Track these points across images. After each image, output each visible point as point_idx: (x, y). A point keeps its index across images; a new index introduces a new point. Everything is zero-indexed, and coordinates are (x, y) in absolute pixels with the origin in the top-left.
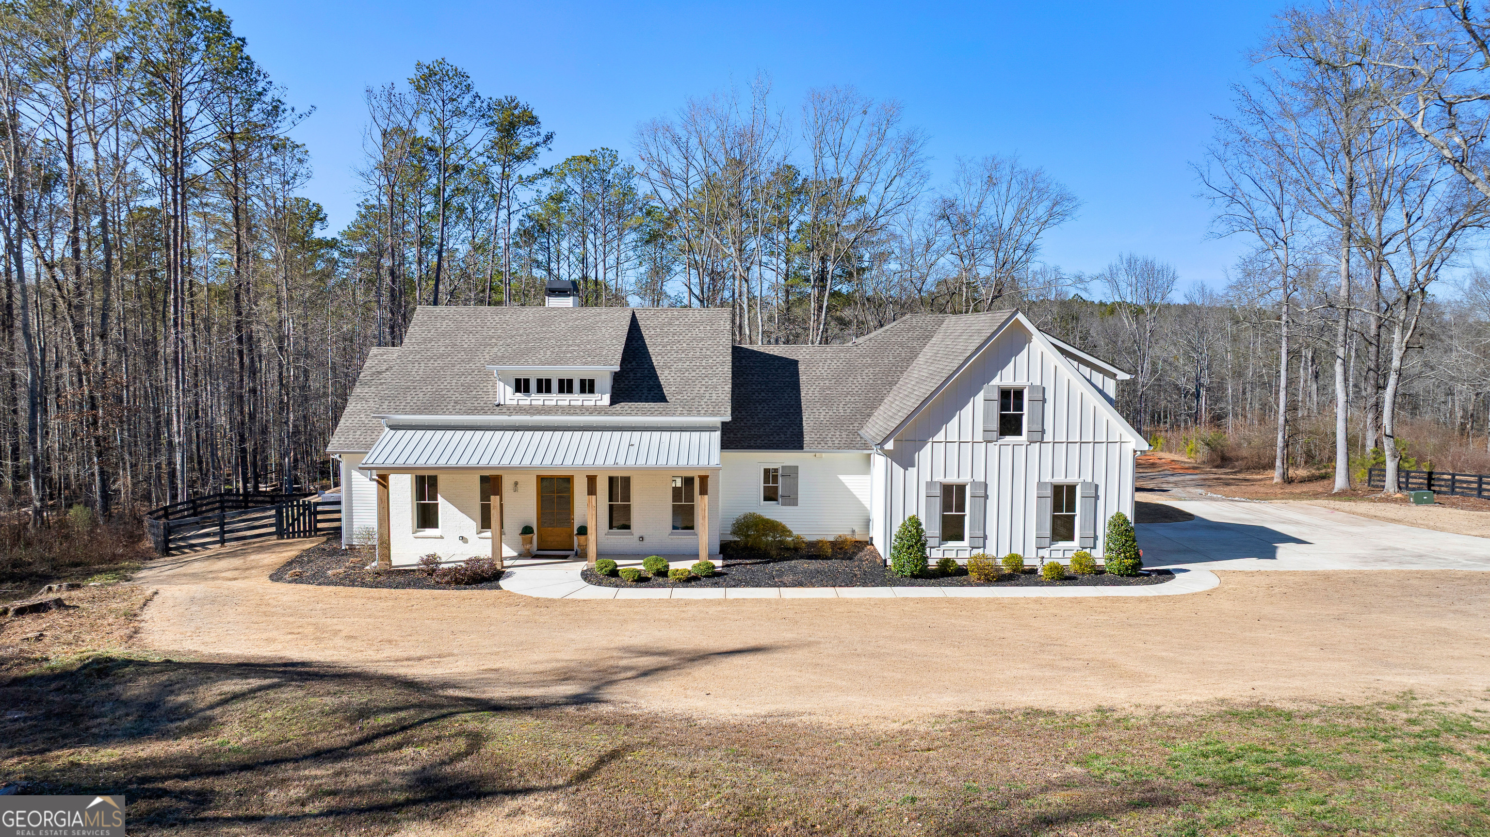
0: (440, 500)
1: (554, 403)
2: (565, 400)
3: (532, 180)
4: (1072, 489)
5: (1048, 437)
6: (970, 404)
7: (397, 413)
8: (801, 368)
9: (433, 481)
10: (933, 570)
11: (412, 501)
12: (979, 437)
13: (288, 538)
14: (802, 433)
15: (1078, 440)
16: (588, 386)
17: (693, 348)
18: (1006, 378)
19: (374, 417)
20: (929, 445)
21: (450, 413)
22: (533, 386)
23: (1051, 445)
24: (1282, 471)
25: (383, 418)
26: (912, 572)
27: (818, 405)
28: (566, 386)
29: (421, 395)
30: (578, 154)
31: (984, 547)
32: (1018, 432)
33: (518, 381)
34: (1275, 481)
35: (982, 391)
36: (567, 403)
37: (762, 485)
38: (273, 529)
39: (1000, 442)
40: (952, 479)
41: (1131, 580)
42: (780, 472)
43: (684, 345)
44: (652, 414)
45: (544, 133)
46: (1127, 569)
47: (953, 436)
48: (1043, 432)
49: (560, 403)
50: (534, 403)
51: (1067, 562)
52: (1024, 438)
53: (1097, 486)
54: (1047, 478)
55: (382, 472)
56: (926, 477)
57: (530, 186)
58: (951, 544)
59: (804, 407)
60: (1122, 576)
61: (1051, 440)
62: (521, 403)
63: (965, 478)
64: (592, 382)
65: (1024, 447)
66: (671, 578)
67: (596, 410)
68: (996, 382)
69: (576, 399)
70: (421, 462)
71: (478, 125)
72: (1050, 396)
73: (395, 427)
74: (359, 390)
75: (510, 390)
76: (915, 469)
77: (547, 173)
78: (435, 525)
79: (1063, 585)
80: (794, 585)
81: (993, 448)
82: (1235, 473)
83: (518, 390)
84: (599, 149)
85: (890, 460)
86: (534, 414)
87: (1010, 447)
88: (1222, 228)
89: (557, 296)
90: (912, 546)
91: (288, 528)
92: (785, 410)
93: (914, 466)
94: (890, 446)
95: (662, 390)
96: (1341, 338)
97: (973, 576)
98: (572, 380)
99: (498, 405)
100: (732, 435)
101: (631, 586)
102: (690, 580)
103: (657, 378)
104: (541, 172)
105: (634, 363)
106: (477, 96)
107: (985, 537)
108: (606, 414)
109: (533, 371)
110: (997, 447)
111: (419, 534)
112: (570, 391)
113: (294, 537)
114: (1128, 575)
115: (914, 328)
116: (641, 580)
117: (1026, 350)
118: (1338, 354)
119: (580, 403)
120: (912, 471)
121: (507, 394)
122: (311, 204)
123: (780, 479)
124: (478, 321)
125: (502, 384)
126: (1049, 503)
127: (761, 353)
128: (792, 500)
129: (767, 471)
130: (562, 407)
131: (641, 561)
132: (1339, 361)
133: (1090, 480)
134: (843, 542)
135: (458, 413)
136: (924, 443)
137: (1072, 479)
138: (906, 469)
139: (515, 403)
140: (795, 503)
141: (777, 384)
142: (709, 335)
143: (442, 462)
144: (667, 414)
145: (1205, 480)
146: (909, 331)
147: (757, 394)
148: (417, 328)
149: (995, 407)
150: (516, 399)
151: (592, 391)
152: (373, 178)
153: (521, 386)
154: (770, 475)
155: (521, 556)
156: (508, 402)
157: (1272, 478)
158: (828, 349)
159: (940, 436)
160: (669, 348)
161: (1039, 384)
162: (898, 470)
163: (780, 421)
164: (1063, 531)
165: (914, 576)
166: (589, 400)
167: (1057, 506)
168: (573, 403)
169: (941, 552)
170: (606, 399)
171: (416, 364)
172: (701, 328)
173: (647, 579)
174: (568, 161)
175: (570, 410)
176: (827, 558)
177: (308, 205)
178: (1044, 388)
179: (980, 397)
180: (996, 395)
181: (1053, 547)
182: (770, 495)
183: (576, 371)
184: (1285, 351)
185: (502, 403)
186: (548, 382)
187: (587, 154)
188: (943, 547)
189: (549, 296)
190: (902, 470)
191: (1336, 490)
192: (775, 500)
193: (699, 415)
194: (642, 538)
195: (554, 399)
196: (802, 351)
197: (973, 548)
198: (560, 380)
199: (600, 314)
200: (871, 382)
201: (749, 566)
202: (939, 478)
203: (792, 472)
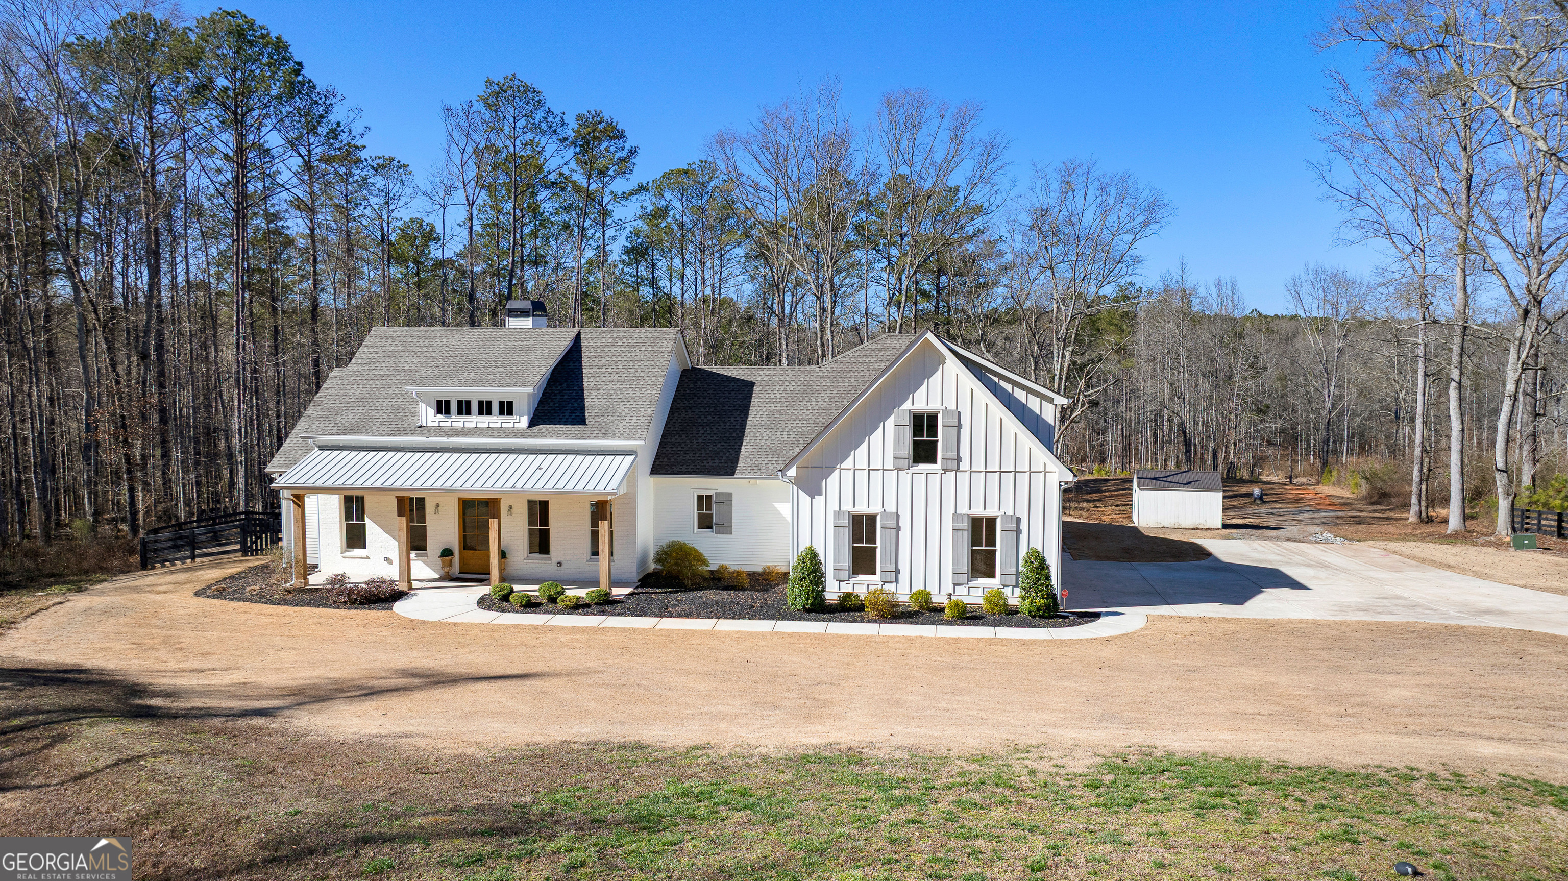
0: (367, 521)
1: (473, 425)
2: (484, 422)
3: (626, 196)
4: (991, 522)
5: (965, 465)
6: (880, 429)
7: (324, 433)
8: (756, 390)
9: (360, 500)
10: (831, 605)
11: (341, 521)
12: (889, 464)
13: (252, 555)
14: (738, 458)
15: (997, 469)
16: (507, 408)
17: (628, 370)
18: (919, 402)
19: (302, 438)
20: (837, 472)
21: (373, 434)
22: (454, 407)
23: (968, 474)
24: (1417, 508)
25: (310, 438)
26: (804, 606)
27: (763, 429)
28: (485, 408)
29: (351, 416)
30: (675, 167)
31: (897, 581)
32: (933, 460)
33: (439, 403)
34: (1410, 520)
35: (892, 416)
36: (486, 425)
37: (696, 512)
38: (238, 547)
39: (913, 470)
40: (862, 508)
41: (1042, 622)
42: (714, 499)
43: (621, 366)
44: (567, 437)
45: (628, 147)
46: (1038, 609)
47: (862, 463)
48: (959, 459)
49: (479, 425)
50: (454, 424)
51: (980, 601)
52: (937, 467)
53: (1019, 520)
54: (964, 510)
55: (296, 492)
56: (833, 506)
57: (623, 202)
58: (862, 577)
59: (747, 430)
60: (1034, 617)
61: (968, 468)
62: (442, 424)
63: (875, 508)
64: (510, 404)
65: (938, 476)
66: (560, 605)
67: (514, 433)
68: (907, 405)
69: (496, 421)
70: (348, 484)
71: (550, 141)
72: (966, 421)
73: (322, 448)
74: (311, 411)
75: (431, 412)
76: (823, 497)
77: (642, 188)
78: (364, 546)
79: (963, 624)
80: (679, 616)
81: (905, 476)
82: (1390, 510)
83: (439, 411)
84: (698, 162)
85: (795, 488)
86: (452, 436)
87: (924, 476)
88: (1356, 234)
89: (517, 316)
90: (805, 578)
91: (251, 546)
92: (727, 435)
93: (821, 494)
94: (792, 472)
95: (584, 413)
96: (1455, 359)
97: (870, 613)
98: (490, 402)
99: (420, 427)
100: (666, 460)
101: (517, 612)
102: (578, 607)
103: (583, 399)
104: (637, 187)
105: (565, 385)
106: (549, 111)
107: (897, 572)
108: (522, 436)
109: (454, 392)
110: (909, 476)
111: (348, 554)
112: (489, 413)
113: (257, 554)
114: (1040, 617)
115: (886, 348)
116: (530, 605)
117: (939, 372)
118: (1452, 376)
119: (498, 425)
120: (819, 500)
121: (428, 416)
122: (425, 224)
123: (714, 506)
124: (427, 342)
125: (423, 406)
126: (966, 537)
127: (719, 375)
128: (725, 527)
129: (700, 498)
130: (481, 429)
131: (537, 587)
132: (1453, 385)
133: (1011, 513)
134: (770, 573)
135: (380, 434)
136: (831, 469)
137: (991, 511)
138: (812, 497)
139: (436, 424)
140: (730, 532)
141: (727, 407)
142: (649, 356)
143: (368, 484)
144: (582, 438)
145: (1338, 517)
146: (880, 350)
147: (703, 417)
148: (366, 349)
149: (907, 434)
150: (438, 420)
151: (510, 413)
152: (437, 198)
153: (443, 407)
154: (704, 501)
155: (441, 579)
156: (430, 424)
157: (1407, 519)
158: (789, 371)
159: (848, 463)
160: (604, 369)
161: (954, 408)
162: (804, 498)
163: (719, 446)
164: (982, 566)
165: (808, 611)
166: (508, 422)
167: (975, 541)
168: (492, 425)
169: (851, 586)
170: (524, 422)
171: (355, 386)
172: (643, 349)
173: (538, 605)
174: (666, 175)
175: (489, 432)
176: (743, 589)
177: (421, 225)
178: (959, 413)
179: (890, 422)
180: (907, 420)
181: (971, 584)
182: (705, 522)
183: (495, 393)
184: (1423, 373)
185: (424, 424)
186: (489, 403)
187: (686, 167)
188: (852, 581)
189: (509, 316)
190: (809, 499)
191: (1449, 532)
192: (711, 527)
193: (613, 438)
194: (560, 564)
195: (474, 421)
196: (761, 373)
197: (885, 582)
198: (500, 402)
199: (544, 335)
200: (825, 405)
201: (658, 595)
202: (848, 507)
203: (726, 499)
